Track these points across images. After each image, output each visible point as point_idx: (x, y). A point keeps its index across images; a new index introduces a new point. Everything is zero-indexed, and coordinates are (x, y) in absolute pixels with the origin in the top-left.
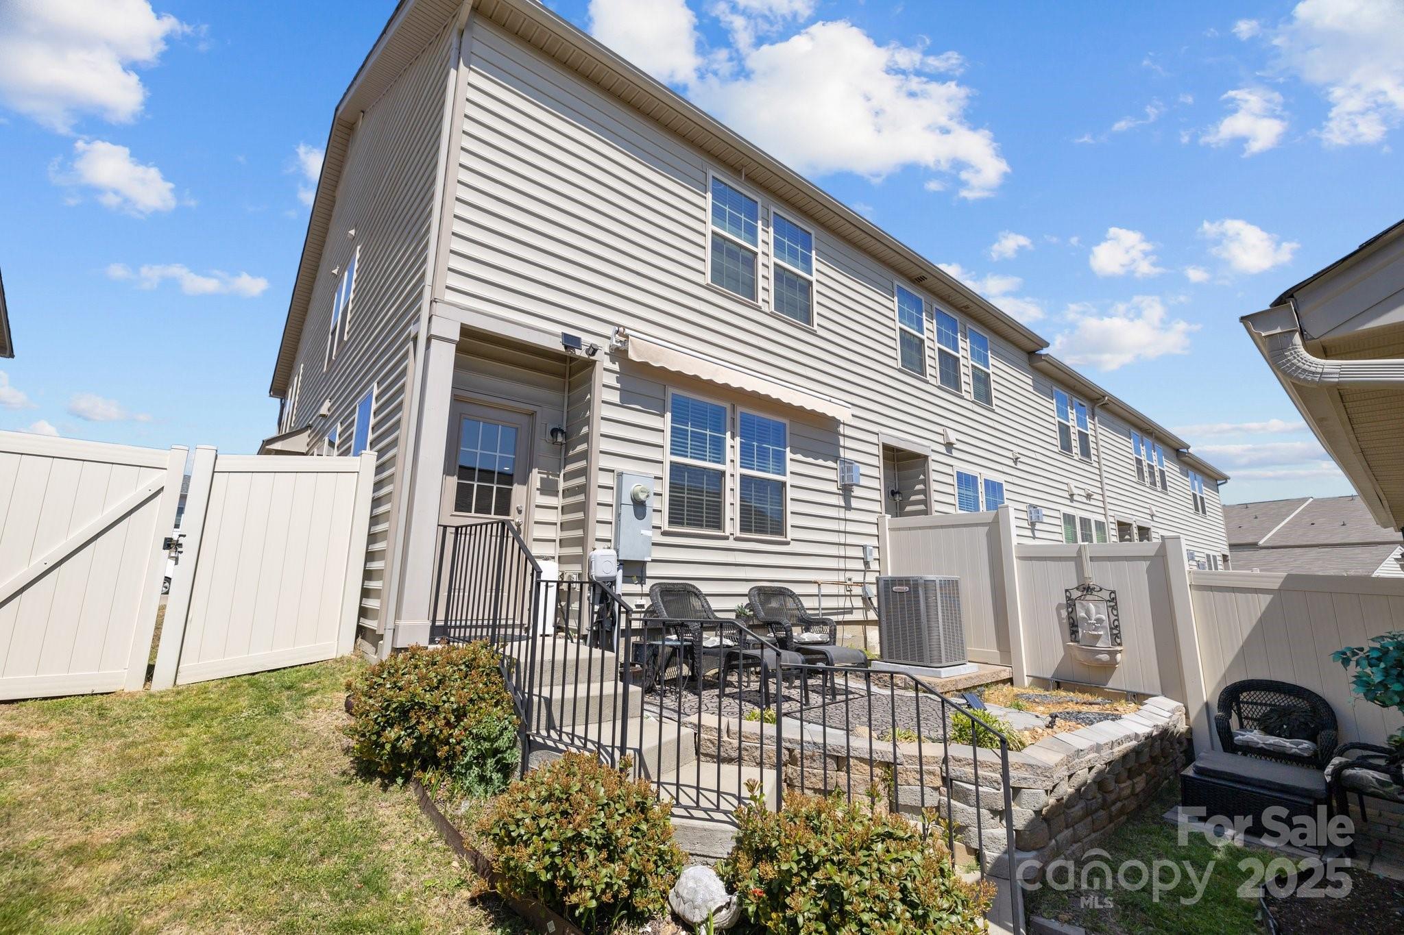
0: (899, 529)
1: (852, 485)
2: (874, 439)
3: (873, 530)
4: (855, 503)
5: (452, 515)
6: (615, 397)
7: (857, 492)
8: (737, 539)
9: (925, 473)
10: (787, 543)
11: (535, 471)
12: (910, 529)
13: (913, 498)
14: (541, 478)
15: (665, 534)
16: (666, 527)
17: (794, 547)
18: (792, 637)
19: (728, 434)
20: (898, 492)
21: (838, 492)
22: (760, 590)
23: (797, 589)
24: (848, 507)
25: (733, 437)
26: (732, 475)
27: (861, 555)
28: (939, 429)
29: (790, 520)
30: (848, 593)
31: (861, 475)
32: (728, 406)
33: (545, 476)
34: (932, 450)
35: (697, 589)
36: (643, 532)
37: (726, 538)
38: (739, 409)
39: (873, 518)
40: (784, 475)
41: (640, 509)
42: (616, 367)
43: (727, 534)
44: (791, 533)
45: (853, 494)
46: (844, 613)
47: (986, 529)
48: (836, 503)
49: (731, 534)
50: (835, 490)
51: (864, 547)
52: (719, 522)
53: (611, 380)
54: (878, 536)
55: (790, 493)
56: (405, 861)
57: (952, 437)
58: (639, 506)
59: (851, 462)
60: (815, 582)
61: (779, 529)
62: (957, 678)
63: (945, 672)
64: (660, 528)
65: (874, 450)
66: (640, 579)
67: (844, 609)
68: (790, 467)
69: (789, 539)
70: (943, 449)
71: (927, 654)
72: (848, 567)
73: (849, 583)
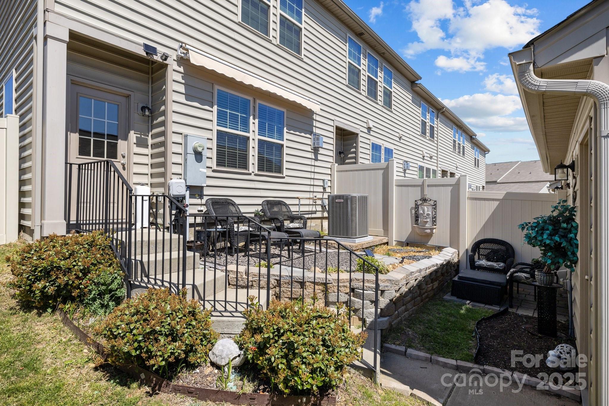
0: (342, 171)
1: (319, 148)
2: (331, 123)
3: (329, 171)
4: (320, 157)
6: (182, 89)
7: (321, 151)
8: (256, 175)
9: (356, 143)
10: (284, 178)
11: (132, 132)
12: (346, 171)
13: (350, 156)
14: (137, 137)
15: (214, 171)
16: (215, 167)
17: (287, 180)
18: (284, 225)
19: (251, 117)
20: (343, 153)
21: (311, 151)
22: (268, 202)
23: (288, 202)
24: (316, 159)
25: (254, 119)
26: (253, 139)
27: (322, 184)
28: (365, 120)
29: (285, 165)
30: (315, 204)
31: (324, 142)
32: (251, 99)
33: (139, 136)
34: (361, 131)
35: (233, 201)
36: (201, 170)
37: (250, 174)
38: (258, 102)
39: (329, 165)
40: (283, 140)
41: (198, 157)
42: (181, 69)
43: (250, 172)
44: (285, 172)
45: (319, 152)
46: (312, 214)
47: (383, 171)
48: (310, 157)
49: (253, 172)
50: (310, 150)
51: (323, 180)
52: (246, 166)
53: (179, 77)
54: (331, 175)
55: (286, 151)
56: (52, 352)
57: (371, 124)
58: (198, 155)
59: (319, 135)
60: (297, 198)
61: (279, 170)
62: (363, 243)
63: (358, 241)
64: (211, 168)
65: (331, 129)
66: (200, 197)
67: (312, 211)
68: (286, 136)
69: (284, 175)
70: (366, 131)
71: (350, 232)
72: (315, 190)
73: (315, 198)
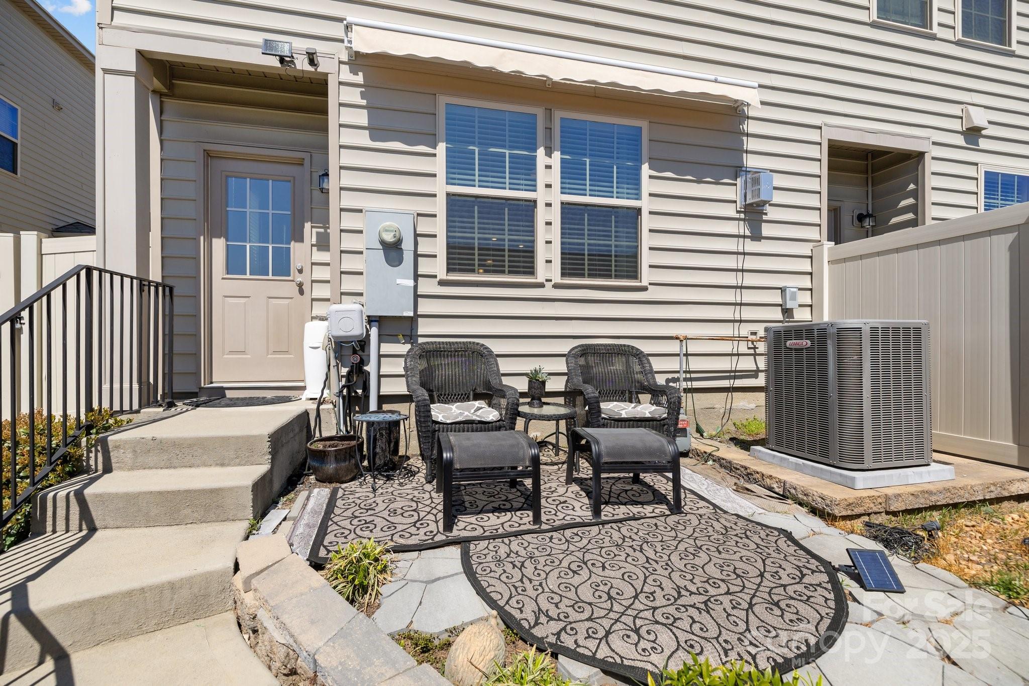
0: (845, 260)
1: (765, 203)
2: (814, 135)
3: (806, 266)
4: (767, 230)
5: (223, 279)
6: (362, 117)
7: (772, 213)
8: (556, 286)
9: (918, 180)
10: (644, 289)
12: (861, 257)
13: (894, 220)
14: (315, 233)
15: (442, 283)
16: (442, 274)
17: (653, 294)
18: (599, 411)
19: (541, 152)
20: (869, 216)
21: (737, 216)
23: (646, 347)
24: (757, 237)
25: (549, 154)
26: (549, 205)
27: (779, 300)
28: (956, 110)
29: (646, 258)
30: (752, 351)
31: (775, 188)
32: (539, 112)
34: (934, 143)
36: (399, 281)
37: (541, 285)
38: (558, 115)
39: (805, 249)
40: (638, 197)
41: (393, 254)
42: (359, 79)
43: (540, 278)
44: (647, 276)
45: (765, 217)
46: (735, 378)
48: (734, 231)
49: (547, 280)
50: (733, 214)
51: (783, 290)
52: (529, 267)
53: (354, 96)
54: (811, 274)
55: (647, 222)
57: (979, 118)
58: (392, 251)
59: (758, 171)
60: (677, 338)
61: (633, 272)
62: (890, 492)
64: (435, 277)
65: (814, 152)
66: (408, 338)
67: (735, 371)
68: (647, 185)
69: (645, 283)
70: (960, 140)
72: (745, 316)
73: (754, 337)
